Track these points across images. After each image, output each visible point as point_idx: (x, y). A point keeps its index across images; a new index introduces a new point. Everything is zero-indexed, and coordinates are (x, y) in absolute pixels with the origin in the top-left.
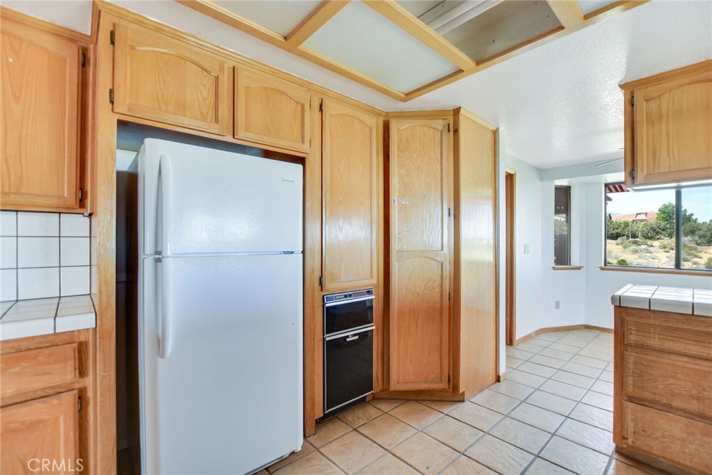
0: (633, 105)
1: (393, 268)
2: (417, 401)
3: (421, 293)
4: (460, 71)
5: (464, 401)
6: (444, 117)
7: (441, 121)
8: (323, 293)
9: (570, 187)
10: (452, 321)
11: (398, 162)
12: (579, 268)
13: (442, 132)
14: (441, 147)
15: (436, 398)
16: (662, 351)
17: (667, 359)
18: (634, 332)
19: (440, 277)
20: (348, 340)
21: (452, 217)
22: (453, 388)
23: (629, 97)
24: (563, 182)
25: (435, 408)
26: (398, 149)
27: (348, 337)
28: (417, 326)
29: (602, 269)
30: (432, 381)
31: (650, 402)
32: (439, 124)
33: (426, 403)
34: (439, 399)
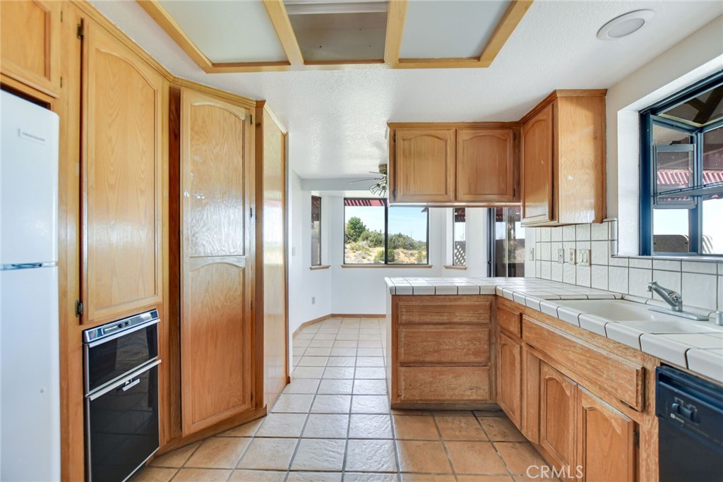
0: (395, 141)
1: (185, 278)
2: (215, 436)
3: (220, 307)
4: (288, 63)
5: (266, 415)
6: (247, 107)
7: (243, 110)
8: (83, 327)
9: (320, 198)
10: (254, 332)
11: (192, 146)
12: (327, 267)
13: (244, 122)
14: (243, 139)
15: (237, 424)
16: (420, 324)
17: (423, 329)
18: (404, 313)
19: (241, 286)
20: (125, 389)
21: (254, 217)
22: (256, 405)
23: (392, 134)
24: (316, 193)
25: (240, 435)
26: (192, 129)
27: (124, 385)
28: (216, 347)
29: (343, 267)
30: (233, 407)
31: (413, 363)
32: (241, 113)
33: (226, 434)
34: (240, 423)
